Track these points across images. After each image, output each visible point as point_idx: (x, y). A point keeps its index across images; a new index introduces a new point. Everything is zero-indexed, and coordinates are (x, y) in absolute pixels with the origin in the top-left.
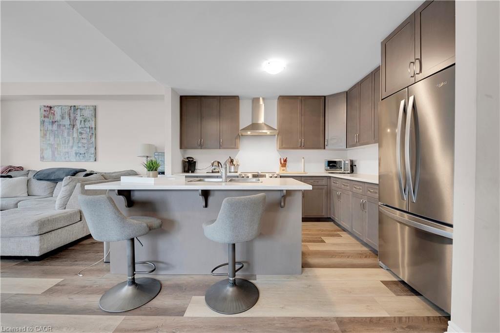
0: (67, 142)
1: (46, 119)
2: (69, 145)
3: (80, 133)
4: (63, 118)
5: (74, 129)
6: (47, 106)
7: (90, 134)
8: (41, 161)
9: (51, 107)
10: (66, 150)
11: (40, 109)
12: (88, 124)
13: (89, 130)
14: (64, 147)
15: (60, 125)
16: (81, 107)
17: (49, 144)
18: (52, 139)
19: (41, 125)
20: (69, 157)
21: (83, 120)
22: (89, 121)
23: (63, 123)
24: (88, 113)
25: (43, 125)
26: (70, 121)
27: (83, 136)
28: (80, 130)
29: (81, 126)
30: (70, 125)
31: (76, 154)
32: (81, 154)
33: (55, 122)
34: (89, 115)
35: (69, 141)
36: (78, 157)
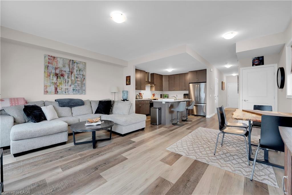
0: (67, 82)
1: (50, 65)
2: (68, 84)
3: (76, 77)
4: (64, 66)
5: (72, 74)
6: (51, 56)
7: (83, 79)
8: (45, 94)
9: (54, 57)
10: (66, 87)
11: (45, 57)
12: (81, 73)
13: (82, 76)
14: (64, 85)
15: (62, 70)
16: (77, 62)
17: (52, 82)
18: (55, 79)
19: (45, 68)
20: (68, 92)
21: (78, 70)
22: (82, 71)
23: (64, 70)
24: (81, 66)
25: (48, 69)
26: (69, 69)
27: (79, 79)
28: (76, 76)
29: (77, 73)
30: (69, 71)
31: (74, 90)
32: (76, 90)
33: (58, 68)
34: (82, 68)
35: (68, 81)
36: (74, 92)
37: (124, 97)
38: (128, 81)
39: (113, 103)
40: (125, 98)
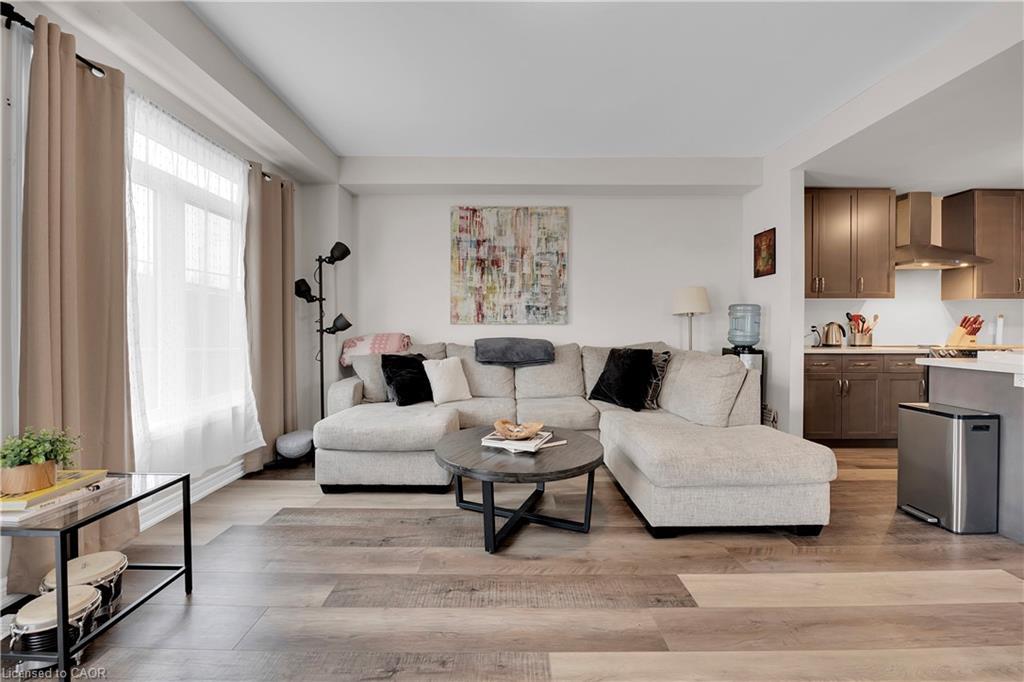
0: (509, 282)
1: (464, 236)
2: (513, 290)
3: (537, 265)
4: (500, 233)
5: (525, 256)
6: (467, 209)
7: (558, 268)
8: (452, 323)
9: (475, 211)
10: (507, 301)
11: (452, 214)
12: (554, 247)
13: (556, 259)
14: (501, 295)
15: (495, 247)
16: (539, 210)
17: (470, 288)
18: (476, 275)
19: (452, 248)
20: (512, 316)
21: (544, 237)
22: (557, 239)
23: (501, 244)
24: (552, 223)
25: (458, 249)
26: (517, 240)
27: (546, 271)
28: (536, 259)
29: (539, 251)
30: (515, 248)
31: (529, 308)
32: (538, 309)
33: (484, 241)
34: (556, 228)
35: (512, 281)
36: (531, 316)
37: (738, 333)
38: (764, 254)
39: (665, 361)
40: (742, 338)
